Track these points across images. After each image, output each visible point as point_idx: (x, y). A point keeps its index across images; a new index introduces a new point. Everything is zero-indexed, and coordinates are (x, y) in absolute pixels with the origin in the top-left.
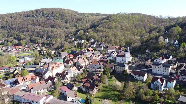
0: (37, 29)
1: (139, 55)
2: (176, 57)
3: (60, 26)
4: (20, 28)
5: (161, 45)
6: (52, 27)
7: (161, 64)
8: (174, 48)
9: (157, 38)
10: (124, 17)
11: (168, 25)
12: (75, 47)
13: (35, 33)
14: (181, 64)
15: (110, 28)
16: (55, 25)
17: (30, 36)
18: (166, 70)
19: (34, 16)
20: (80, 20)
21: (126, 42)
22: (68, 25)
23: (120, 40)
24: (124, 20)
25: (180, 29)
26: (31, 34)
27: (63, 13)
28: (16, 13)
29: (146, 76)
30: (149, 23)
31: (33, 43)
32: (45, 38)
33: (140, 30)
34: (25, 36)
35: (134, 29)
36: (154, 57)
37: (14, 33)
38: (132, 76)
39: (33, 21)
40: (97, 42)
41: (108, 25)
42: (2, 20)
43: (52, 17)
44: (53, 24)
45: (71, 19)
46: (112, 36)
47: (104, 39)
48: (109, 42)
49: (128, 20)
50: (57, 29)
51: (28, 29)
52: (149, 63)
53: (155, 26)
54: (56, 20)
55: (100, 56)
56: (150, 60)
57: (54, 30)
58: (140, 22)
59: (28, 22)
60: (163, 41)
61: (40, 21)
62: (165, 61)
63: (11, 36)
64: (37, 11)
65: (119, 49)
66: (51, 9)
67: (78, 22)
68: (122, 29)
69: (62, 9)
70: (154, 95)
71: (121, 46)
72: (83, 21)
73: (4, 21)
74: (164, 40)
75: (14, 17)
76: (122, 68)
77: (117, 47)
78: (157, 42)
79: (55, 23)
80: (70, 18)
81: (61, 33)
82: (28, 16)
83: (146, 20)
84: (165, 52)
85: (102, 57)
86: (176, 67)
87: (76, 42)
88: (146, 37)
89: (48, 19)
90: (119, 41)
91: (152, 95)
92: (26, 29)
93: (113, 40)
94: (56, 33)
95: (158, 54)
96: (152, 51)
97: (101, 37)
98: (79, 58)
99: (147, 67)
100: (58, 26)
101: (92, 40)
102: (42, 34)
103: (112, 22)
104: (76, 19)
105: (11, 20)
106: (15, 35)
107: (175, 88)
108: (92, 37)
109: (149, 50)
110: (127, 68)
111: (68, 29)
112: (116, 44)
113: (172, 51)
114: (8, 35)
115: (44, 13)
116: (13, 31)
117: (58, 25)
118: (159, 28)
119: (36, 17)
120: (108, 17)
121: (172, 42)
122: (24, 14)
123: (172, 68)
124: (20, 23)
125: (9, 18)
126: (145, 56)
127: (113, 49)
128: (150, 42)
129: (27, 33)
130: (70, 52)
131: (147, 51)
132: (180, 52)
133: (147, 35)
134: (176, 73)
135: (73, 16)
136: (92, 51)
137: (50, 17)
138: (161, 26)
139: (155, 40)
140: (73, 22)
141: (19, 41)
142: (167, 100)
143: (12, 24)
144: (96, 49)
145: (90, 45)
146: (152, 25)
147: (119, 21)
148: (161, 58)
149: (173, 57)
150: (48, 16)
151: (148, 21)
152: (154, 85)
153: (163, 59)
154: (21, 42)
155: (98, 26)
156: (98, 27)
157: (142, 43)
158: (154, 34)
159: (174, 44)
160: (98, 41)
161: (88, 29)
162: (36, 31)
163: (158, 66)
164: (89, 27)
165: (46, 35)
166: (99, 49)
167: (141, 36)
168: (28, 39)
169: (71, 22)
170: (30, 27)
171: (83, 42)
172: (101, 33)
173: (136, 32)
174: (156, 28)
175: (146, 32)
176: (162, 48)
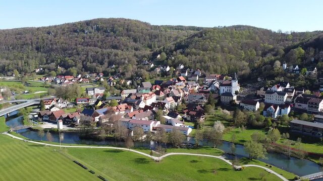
0: (92, 50)
1: (248, 85)
2: (295, 85)
3: (126, 46)
4: (64, 50)
5: (276, 71)
6: (115, 47)
7: (276, 92)
8: (293, 74)
9: (272, 63)
10: (225, 33)
11: (290, 45)
12: (158, 75)
13: (90, 57)
14: (299, 92)
15: (205, 50)
16: (118, 45)
17: (83, 62)
18: (281, 99)
19: (84, 31)
20: (156, 37)
21: (229, 69)
22: (138, 45)
23: (221, 67)
24: (226, 38)
25: (303, 51)
26: (83, 58)
27: (130, 27)
28: (55, 26)
29: (258, 105)
30: (261, 41)
31: (89, 72)
32: (106, 64)
33: (249, 52)
34: (74, 61)
35: (240, 51)
36: (267, 86)
37: (57, 57)
38: (242, 106)
39: (84, 38)
40: (189, 69)
41: (203, 45)
42: (35, 37)
43: (112, 33)
44: (116, 43)
45: (142, 36)
46: (209, 60)
47: (198, 65)
48: (207, 69)
49: (231, 38)
50: (122, 50)
51: (77, 51)
52: (261, 92)
53: (271, 47)
54: (119, 37)
55: (197, 87)
56: (263, 88)
57: (119, 52)
58: (249, 40)
59: (76, 40)
60: (279, 67)
61: (95, 39)
62: (280, 89)
63: (53, 61)
64: (88, 23)
65: (221, 78)
66: (109, 20)
67: (153, 39)
68: (223, 51)
69: (126, 20)
70: (266, 120)
71: (222, 75)
72: (160, 38)
73: (38, 39)
74: (282, 65)
75: (53, 32)
76: (228, 97)
77: (218, 76)
78: (273, 69)
79: (119, 42)
80: (141, 34)
81: (130, 56)
82: (75, 31)
83: (257, 38)
84: (282, 79)
85: (200, 88)
86: (293, 95)
87: (158, 70)
88: (258, 62)
89: (107, 36)
90: (219, 67)
91: (265, 121)
92: (75, 50)
93: (211, 66)
94: (122, 57)
95: (272, 82)
96: (265, 80)
97: (194, 62)
98: (171, 88)
99: (258, 97)
100: (123, 47)
101: (182, 67)
102: (100, 59)
103: (208, 40)
104: (149, 35)
105: (50, 36)
106: (59, 61)
107: (290, 115)
108: (181, 62)
109: (262, 79)
110: (235, 98)
111: (140, 50)
112: (216, 71)
113: (291, 78)
114: (47, 61)
115: (100, 25)
116: (55, 54)
117: (123, 44)
118: (276, 50)
119: (87, 33)
120: (201, 33)
121: (292, 67)
122: (68, 28)
123: (288, 97)
124: (64, 42)
125: (46, 35)
126: (257, 85)
127: (213, 78)
128: (263, 68)
129: (77, 56)
130: (153, 82)
131: (259, 79)
132: (299, 79)
133: (259, 59)
134: (293, 102)
135: (145, 31)
136: (184, 81)
137: (109, 32)
138: (280, 47)
139: (270, 66)
140: (145, 40)
141: (66, 69)
142: (279, 125)
143: (52, 44)
144: (189, 79)
145: (179, 73)
146: (266, 45)
147: (218, 39)
148: (276, 86)
149: (291, 85)
150: (106, 31)
151: (261, 39)
152: (267, 112)
153: (278, 87)
154: (70, 71)
155: (187, 46)
156: (187, 48)
157: (253, 70)
158: (268, 58)
159: (293, 70)
160: (189, 67)
161: (172, 51)
162: (90, 54)
163: (272, 95)
164: (173, 48)
165: (106, 60)
166: (193, 78)
167: (251, 61)
168: (80, 65)
169: (142, 41)
170: (80, 48)
171: (168, 69)
172: (194, 57)
173: (244, 55)
174: (272, 50)
175: (257, 55)
176: (278, 75)
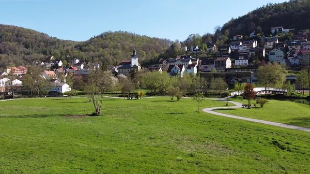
3: (13, 51)
15: (105, 47)
16: (3, 49)
20: (52, 44)
22: (30, 50)
27: (20, 32)
30: (161, 46)
41: (102, 44)
45: (36, 42)
49: (132, 40)
52: (164, 65)
54: (5, 42)
56: (165, 61)
57: (3, 56)
60: (180, 47)
67: (49, 46)
72: (57, 46)
78: (174, 50)
80: (34, 40)
83: (158, 43)
87: (48, 65)
94: (7, 60)
97: (92, 57)
100: (9, 51)
101: (77, 61)
103: (109, 40)
104: (44, 42)
111: (31, 55)
121: (192, 48)
135: (39, 38)
140: (39, 47)
152: (171, 73)
159: (194, 51)
160: (86, 61)
163: (175, 63)
169: (35, 46)
171: (61, 64)
